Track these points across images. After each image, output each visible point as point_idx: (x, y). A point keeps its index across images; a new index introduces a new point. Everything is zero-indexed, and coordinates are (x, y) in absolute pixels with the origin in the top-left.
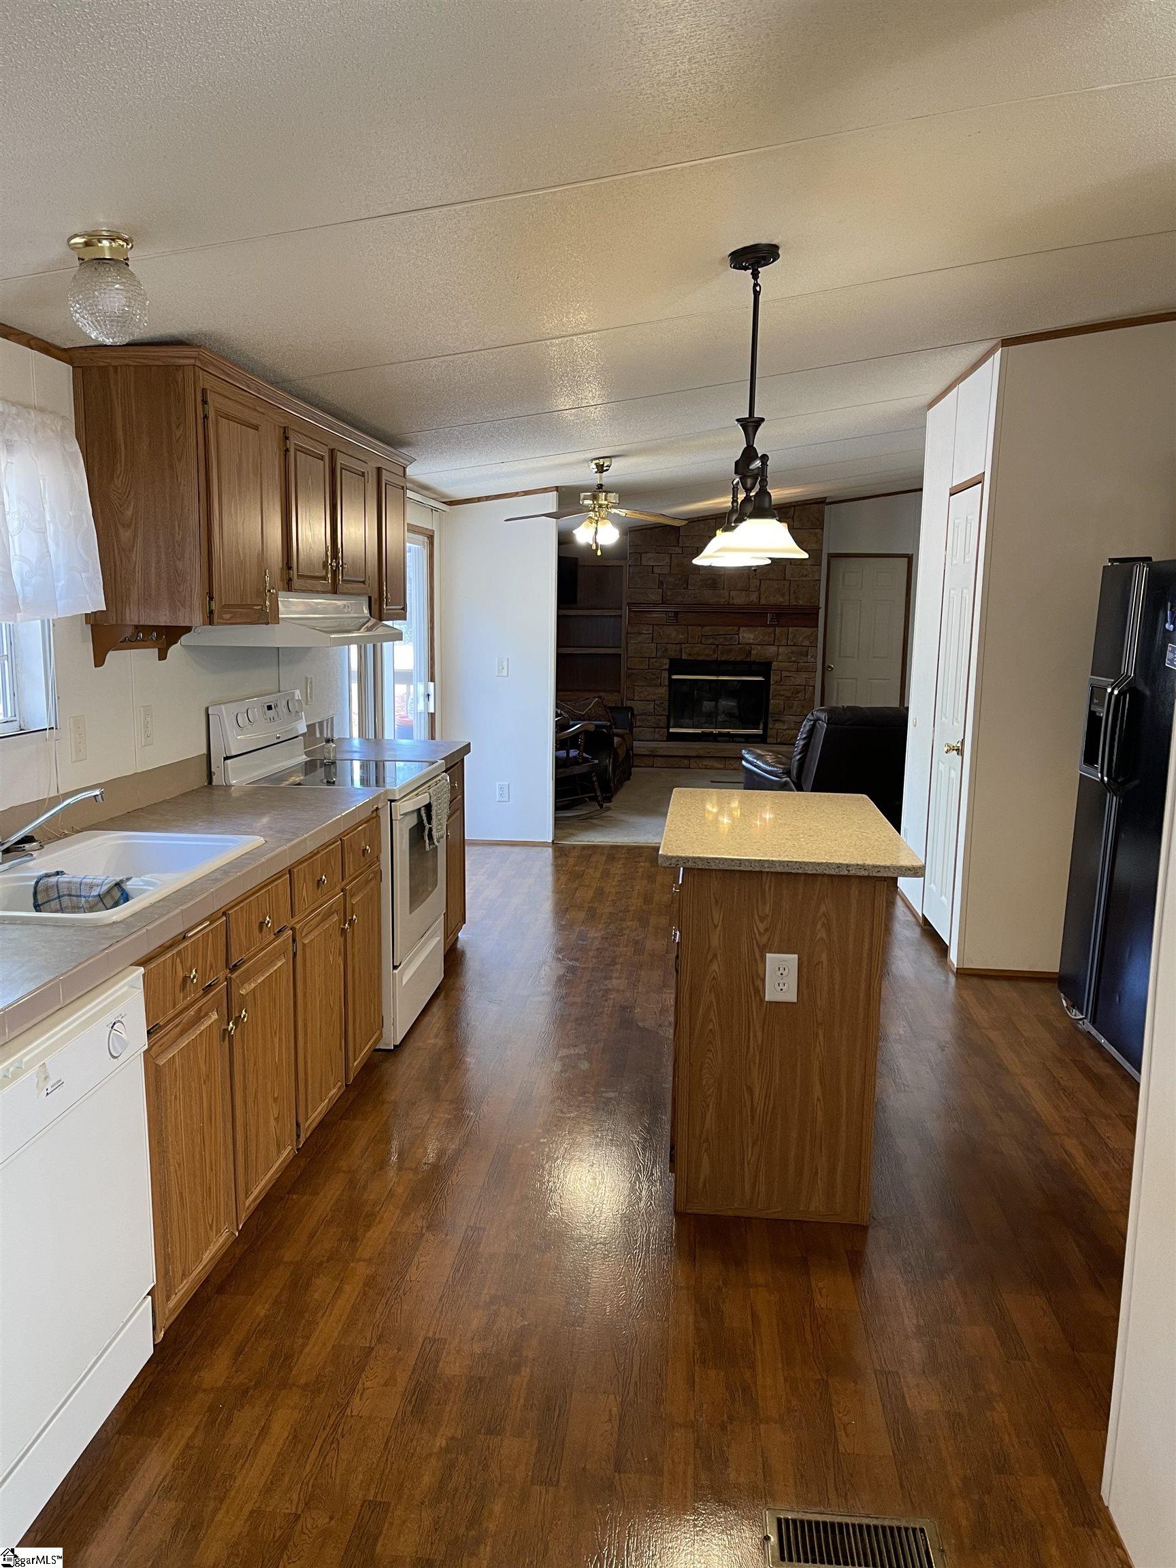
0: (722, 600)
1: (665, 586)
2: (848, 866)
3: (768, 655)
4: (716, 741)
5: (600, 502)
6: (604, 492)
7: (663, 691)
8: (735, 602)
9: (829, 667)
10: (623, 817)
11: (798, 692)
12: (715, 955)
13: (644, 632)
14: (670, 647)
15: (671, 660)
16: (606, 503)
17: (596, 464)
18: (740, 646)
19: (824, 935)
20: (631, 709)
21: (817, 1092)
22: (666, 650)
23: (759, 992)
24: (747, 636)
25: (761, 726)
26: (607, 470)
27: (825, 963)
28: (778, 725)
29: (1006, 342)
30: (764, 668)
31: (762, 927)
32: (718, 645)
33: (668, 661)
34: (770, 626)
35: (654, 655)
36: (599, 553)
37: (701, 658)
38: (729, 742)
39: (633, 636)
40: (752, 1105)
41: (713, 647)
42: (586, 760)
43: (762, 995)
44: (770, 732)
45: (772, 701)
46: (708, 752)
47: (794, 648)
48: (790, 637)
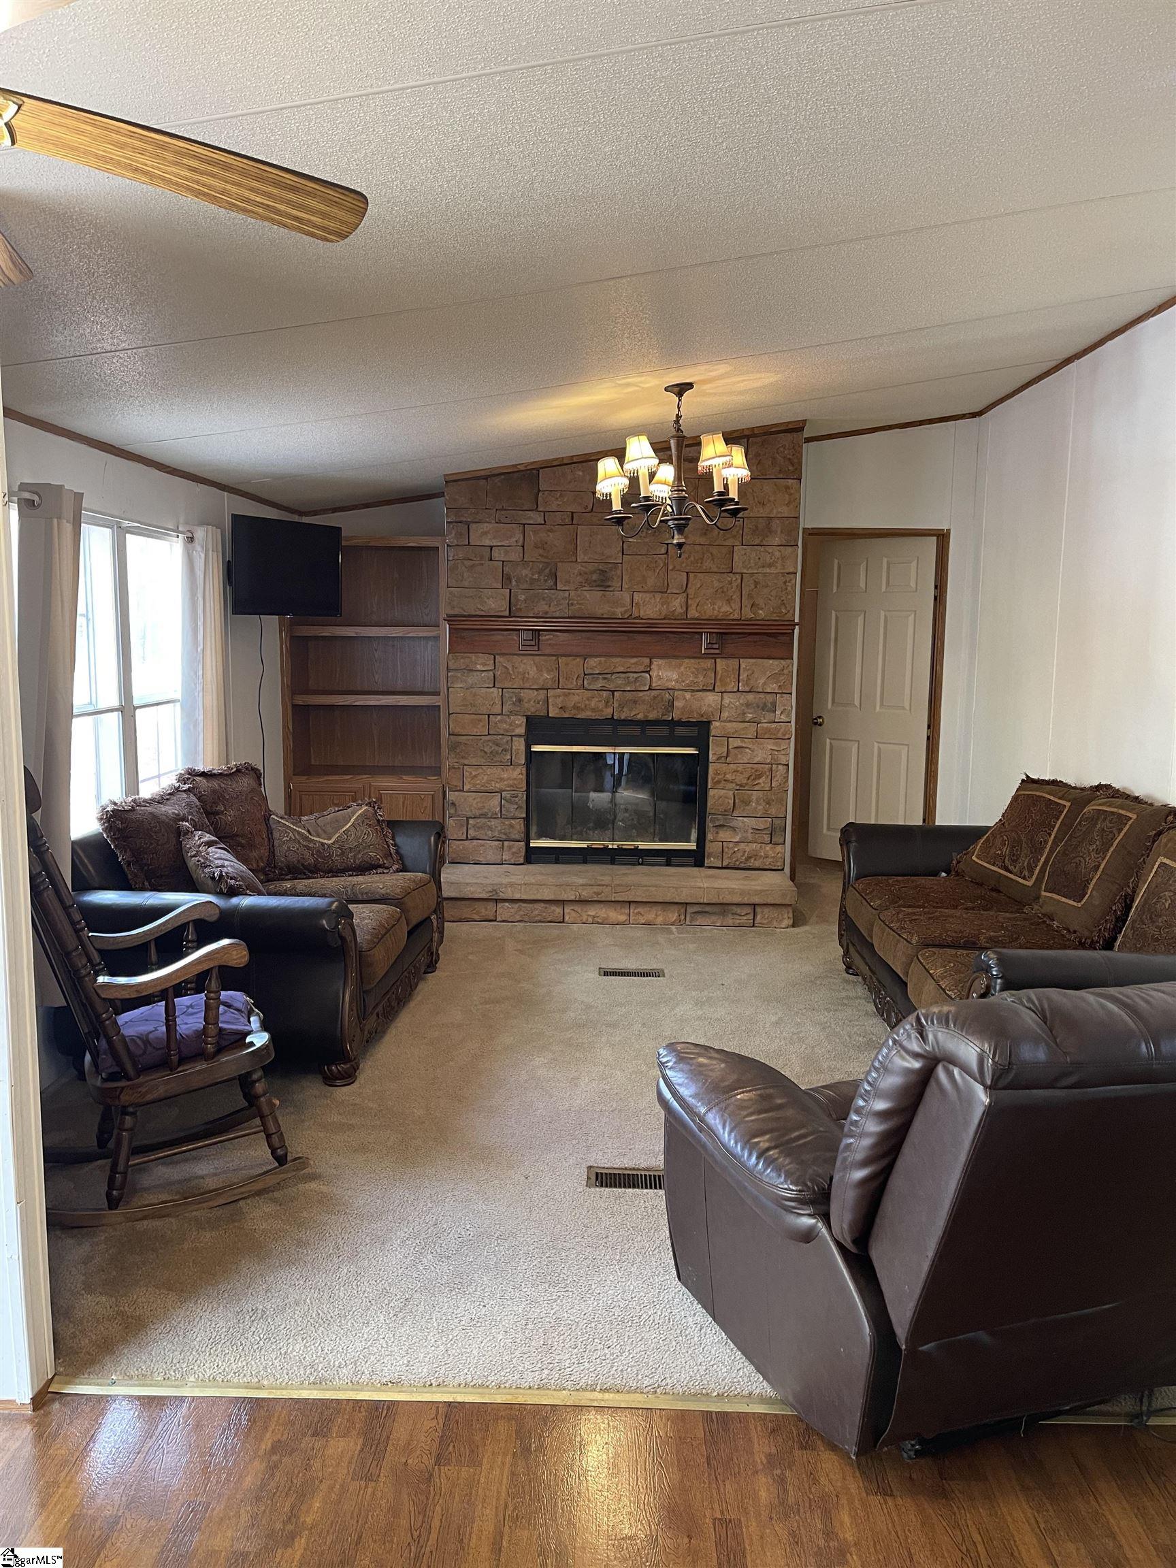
1: (514, 583)
3: (704, 709)
4: (613, 863)
7: (517, 774)
8: (642, 614)
9: (816, 722)
11: (759, 777)
13: (479, 667)
14: (523, 694)
15: (528, 718)
18: (654, 693)
22: (520, 700)
24: (666, 673)
25: (694, 836)
28: (724, 835)
30: (699, 731)
32: (613, 692)
33: (524, 719)
34: (706, 656)
35: (497, 709)
37: (582, 715)
38: (636, 865)
39: (459, 674)
41: (605, 694)
44: (710, 847)
45: (711, 793)
46: (598, 894)
47: (751, 697)
48: (743, 676)
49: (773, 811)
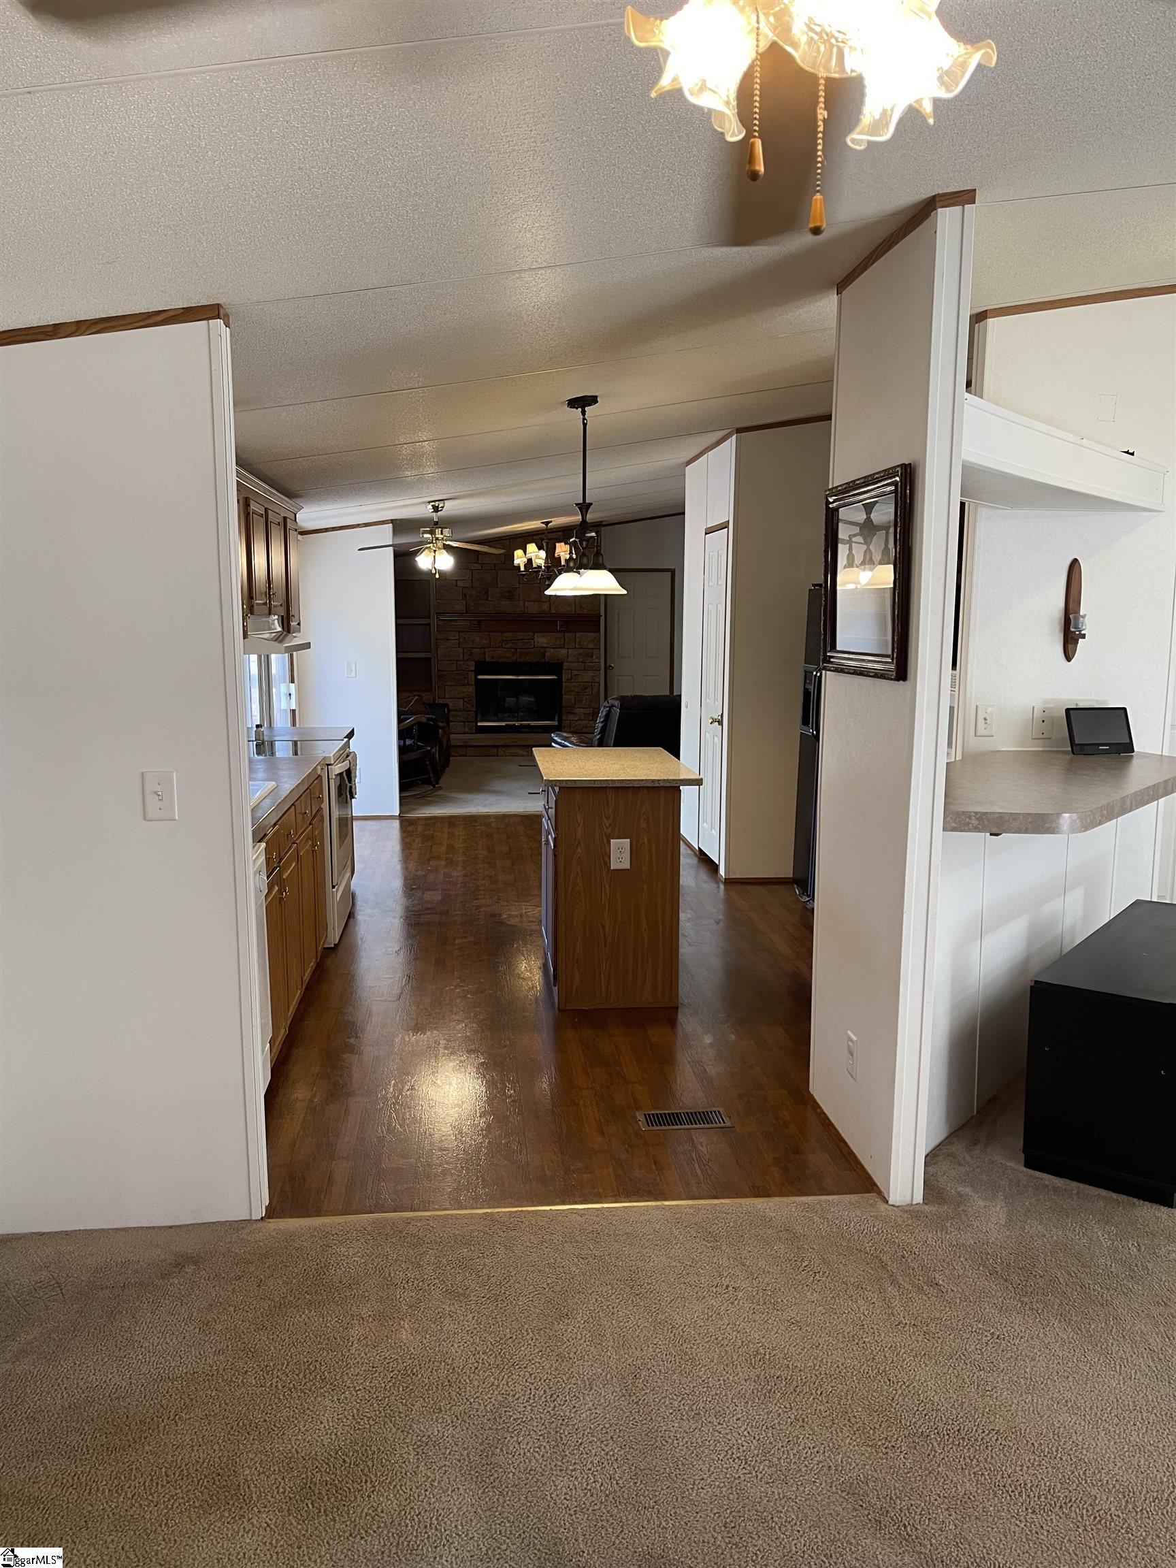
0: (518, 610)
1: (468, 597)
2: (658, 780)
3: (560, 656)
4: (518, 732)
5: (437, 536)
6: (440, 528)
7: (471, 689)
8: (529, 612)
9: (610, 666)
10: (454, 795)
11: (586, 689)
12: (579, 843)
13: (451, 638)
14: (474, 651)
15: (476, 662)
16: (442, 536)
17: (432, 506)
18: (536, 649)
19: (645, 827)
20: (446, 705)
21: (644, 925)
22: (471, 653)
23: (607, 864)
24: (542, 640)
25: (556, 718)
26: (441, 510)
27: (646, 844)
28: (570, 717)
29: (739, 431)
30: (556, 668)
31: (607, 823)
32: (516, 649)
33: (474, 663)
34: (560, 631)
35: (461, 658)
36: (437, 576)
37: (501, 661)
38: (530, 732)
39: (441, 641)
40: (605, 936)
41: (513, 650)
42: (420, 747)
43: (609, 865)
44: (564, 723)
45: (564, 697)
46: (513, 742)
47: (581, 650)
48: (578, 641)
49: (593, 705)
